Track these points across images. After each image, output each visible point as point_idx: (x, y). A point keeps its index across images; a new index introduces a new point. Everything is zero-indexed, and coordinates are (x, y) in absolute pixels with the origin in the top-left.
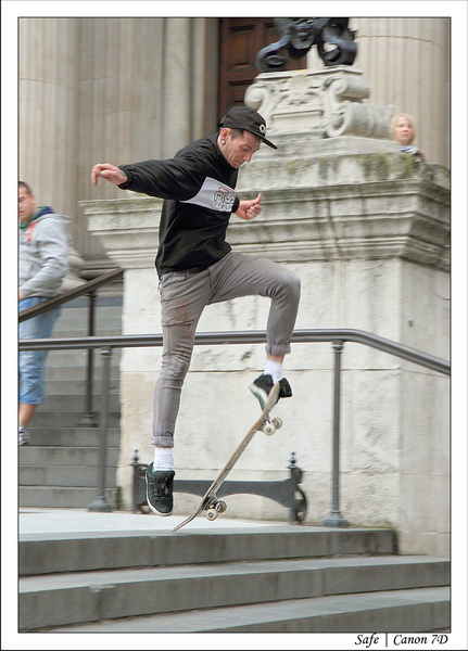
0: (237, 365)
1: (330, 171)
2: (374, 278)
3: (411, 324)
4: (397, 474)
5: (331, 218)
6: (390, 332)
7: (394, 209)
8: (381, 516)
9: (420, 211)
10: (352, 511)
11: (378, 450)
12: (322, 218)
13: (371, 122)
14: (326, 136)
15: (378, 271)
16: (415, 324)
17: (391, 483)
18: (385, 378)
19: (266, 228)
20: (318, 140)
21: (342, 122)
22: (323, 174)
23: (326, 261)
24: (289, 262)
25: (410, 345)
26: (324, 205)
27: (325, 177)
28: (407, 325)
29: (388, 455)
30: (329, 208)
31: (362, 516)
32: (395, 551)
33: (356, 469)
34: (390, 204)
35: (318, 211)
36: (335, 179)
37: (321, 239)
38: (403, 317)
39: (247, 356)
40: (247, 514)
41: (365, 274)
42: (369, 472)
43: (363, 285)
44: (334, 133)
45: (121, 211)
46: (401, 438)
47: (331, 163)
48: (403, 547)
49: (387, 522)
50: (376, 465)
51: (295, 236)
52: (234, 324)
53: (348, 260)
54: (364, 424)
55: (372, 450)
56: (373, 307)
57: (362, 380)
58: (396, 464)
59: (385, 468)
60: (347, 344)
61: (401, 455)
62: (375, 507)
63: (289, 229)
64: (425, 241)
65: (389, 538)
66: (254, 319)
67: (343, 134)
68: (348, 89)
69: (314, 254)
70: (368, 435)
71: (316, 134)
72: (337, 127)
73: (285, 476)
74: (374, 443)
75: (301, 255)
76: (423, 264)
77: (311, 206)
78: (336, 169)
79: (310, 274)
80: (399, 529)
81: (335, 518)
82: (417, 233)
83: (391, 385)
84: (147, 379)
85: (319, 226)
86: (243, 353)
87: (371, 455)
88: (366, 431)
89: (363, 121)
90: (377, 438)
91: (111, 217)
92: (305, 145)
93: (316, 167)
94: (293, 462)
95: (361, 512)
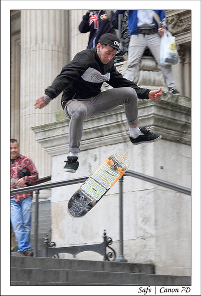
2: (143, 147)
3: (162, 168)
4: (154, 238)
5: (122, 121)
6: (150, 173)
8: (148, 259)
10: (137, 257)
11: (146, 227)
12: (119, 122)
16: (164, 168)
17: (152, 242)
18: (149, 193)
19: (99, 129)
23: (125, 142)
24: (111, 144)
25: (162, 177)
26: (119, 115)
28: (159, 168)
29: (150, 230)
30: (121, 117)
31: (141, 259)
33: (139, 237)
34: (144, 111)
35: (117, 119)
37: (121, 132)
38: (156, 164)
41: (140, 146)
42: (144, 238)
43: (139, 151)
45: (46, 130)
46: (156, 221)
48: (157, 272)
49: (151, 261)
50: (146, 235)
51: (111, 132)
54: (141, 216)
55: (144, 228)
56: (143, 161)
57: (140, 195)
58: (154, 234)
59: (149, 235)
60: (125, 177)
61: (156, 229)
62: (146, 254)
63: (108, 128)
65: (150, 268)
69: (119, 140)
70: (143, 221)
74: (145, 224)
75: (115, 141)
77: (114, 117)
79: (119, 149)
80: (155, 264)
81: (121, 259)
82: (156, 124)
83: (151, 197)
85: (119, 126)
87: (144, 230)
88: (142, 219)
90: (146, 222)
91: (43, 133)
94: (105, 234)
95: (141, 258)
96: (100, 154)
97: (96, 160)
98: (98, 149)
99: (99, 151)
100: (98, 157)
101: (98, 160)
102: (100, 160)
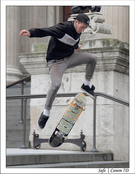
0: (65, 104)
1: (93, 44)
2: (106, 77)
3: (117, 91)
4: (113, 136)
6: (111, 93)
7: (111, 55)
8: (108, 149)
9: (119, 56)
10: (100, 148)
11: (107, 129)
13: (105, 29)
14: (92, 33)
15: (107, 74)
16: (118, 90)
17: (111, 139)
18: (109, 107)
20: (89, 35)
21: (96, 29)
22: (90, 45)
24: (80, 72)
25: (117, 97)
27: (91, 46)
28: (116, 91)
29: (110, 130)
32: (112, 160)
33: (101, 135)
34: (110, 54)
36: (94, 46)
38: (114, 88)
39: (68, 101)
40: (68, 149)
41: (103, 75)
42: (105, 136)
43: (103, 79)
44: (94, 33)
45: (29, 56)
46: (114, 125)
47: (93, 42)
48: (115, 158)
49: (110, 151)
50: (107, 133)
52: (64, 91)
53: (98, 71)
54: (103, 121)
55: (105, 129)
56: (106, 86)
57: (102, 108)
58: (113, 133)
59: (109, 134)
60: (98, 97)
61: (114, 130)
62: (106, 146)
64: (121, 65)
65: (111, 155)
66: (70, 90)
67: (97, 33)
68: (98, 19)
70: (104, 124)
71: (88, 33)
72: (95, 31)
73: (80, 137)
74: (106, 127)
76: (121, 73)
78: (94, 43)
80: (113, 153)
81: (94, 150)
82: (118, 63)
83: (111, 109)
84: (38, 108)
86: (67, 100)
87: (105, 131)
88: (104, 123)
89: (103, 29)
90: (107, 125)
91: (26, 58)
92: (85, 36)
93: (88, 43)
94: (82, 133)
95: (102, 148)
96: (71, 77)
97: (67, 80)
98: (70, 74)
99: (71, 75)
100: (70, 79)
101: (69, 81)
102: (71, 81)
